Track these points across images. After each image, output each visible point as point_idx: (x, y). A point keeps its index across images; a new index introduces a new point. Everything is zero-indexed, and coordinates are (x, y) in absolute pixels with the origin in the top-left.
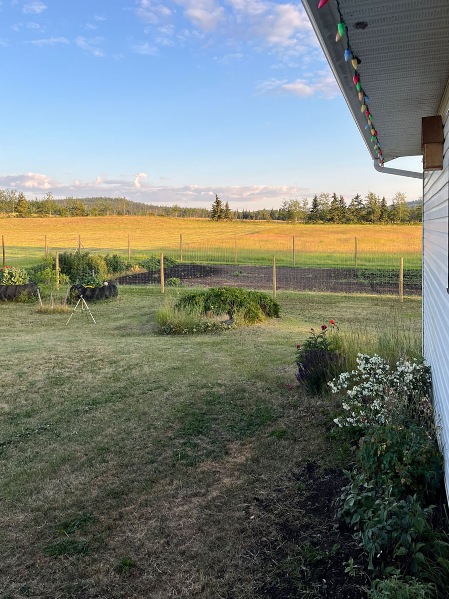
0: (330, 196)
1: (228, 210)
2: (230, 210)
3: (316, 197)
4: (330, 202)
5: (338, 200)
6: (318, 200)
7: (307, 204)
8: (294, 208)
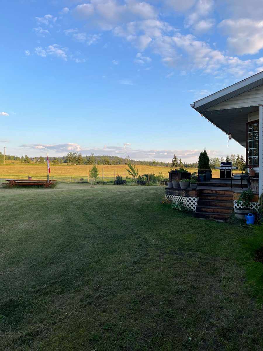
0: (235, 156)
1: (180, 162)
2: (182, 162)
3: (228, 157)
4: (235, 159)
5: (240, 158)
6: (229, 158)
7: (223, 160)
8: (216, 162)
